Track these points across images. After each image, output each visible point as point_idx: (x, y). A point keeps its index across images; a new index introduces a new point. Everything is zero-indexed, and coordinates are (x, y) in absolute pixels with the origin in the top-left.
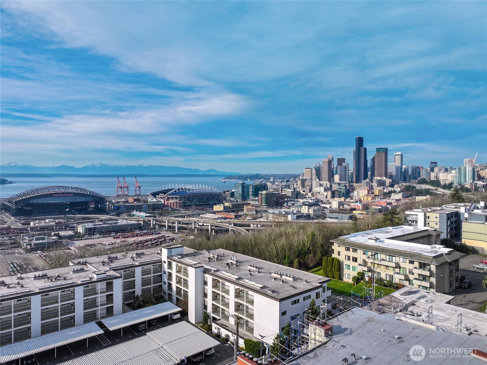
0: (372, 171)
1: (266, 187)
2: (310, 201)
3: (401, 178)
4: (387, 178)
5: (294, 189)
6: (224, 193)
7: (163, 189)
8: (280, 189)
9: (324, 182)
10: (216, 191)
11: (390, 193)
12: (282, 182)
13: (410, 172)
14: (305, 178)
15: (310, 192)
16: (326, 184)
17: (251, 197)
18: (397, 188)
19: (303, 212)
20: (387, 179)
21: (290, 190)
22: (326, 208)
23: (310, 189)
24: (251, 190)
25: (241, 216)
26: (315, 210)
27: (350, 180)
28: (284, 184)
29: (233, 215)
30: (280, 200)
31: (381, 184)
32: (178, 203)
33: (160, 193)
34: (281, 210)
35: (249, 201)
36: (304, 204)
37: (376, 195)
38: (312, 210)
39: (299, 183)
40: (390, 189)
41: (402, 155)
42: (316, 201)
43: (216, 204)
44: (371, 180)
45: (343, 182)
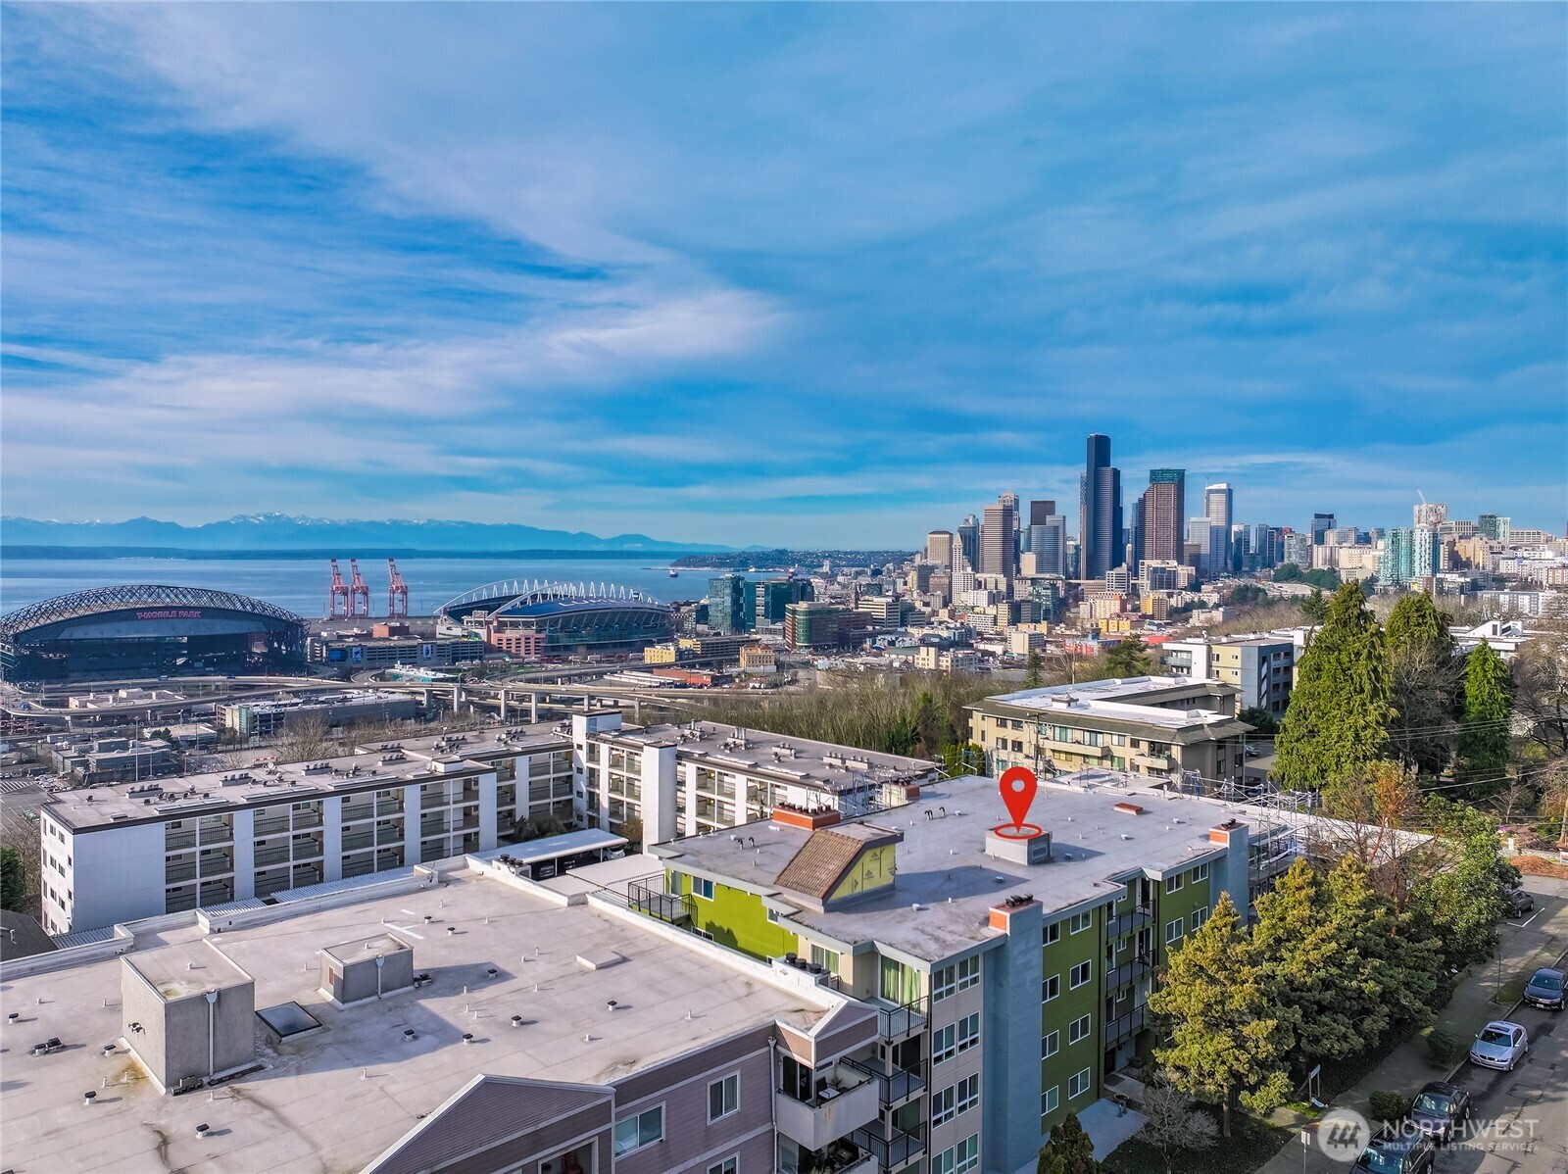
0: (1136, 540)
1: (809, 589)
2: (945, 634)
3: (1226, 564)
4: (1181, 562)
5: (897, 597)
6: (678, 610)
7: (485, 596)
8: (853, 596)
9: (989, 575)
10: (652, 601)
11: (1188, 608)
12: (858, 574)
13: (1253, 543)
14: (930, 562)
15: (945, 605)
16: (996, 581)
17: (761, 622)
18: (1209, 594)
19: (920, 666)
20: (1180, 568)
21: (884, 600)
22: (993, 654)
23: (944, 598)
24: (760, 600)
25: (729, 679)
26: (957, 661)
27: (1071, 569)
28: (864, 580)
29: (705, 675)
30: (850, 631)
31: (1164, 580)
32: (532, 640)
33: (474, 609)
34: (855, 660)
35: (756, 633)
36: (925, 642)
37: (1144, 617)
38: (949, 659)
39: (913, 578)
40: (1188, 596)
41: (1229, 493)
42: (961, 634)
43: (651, 644)
44: (1135, 571)
45: (1047, 576)
